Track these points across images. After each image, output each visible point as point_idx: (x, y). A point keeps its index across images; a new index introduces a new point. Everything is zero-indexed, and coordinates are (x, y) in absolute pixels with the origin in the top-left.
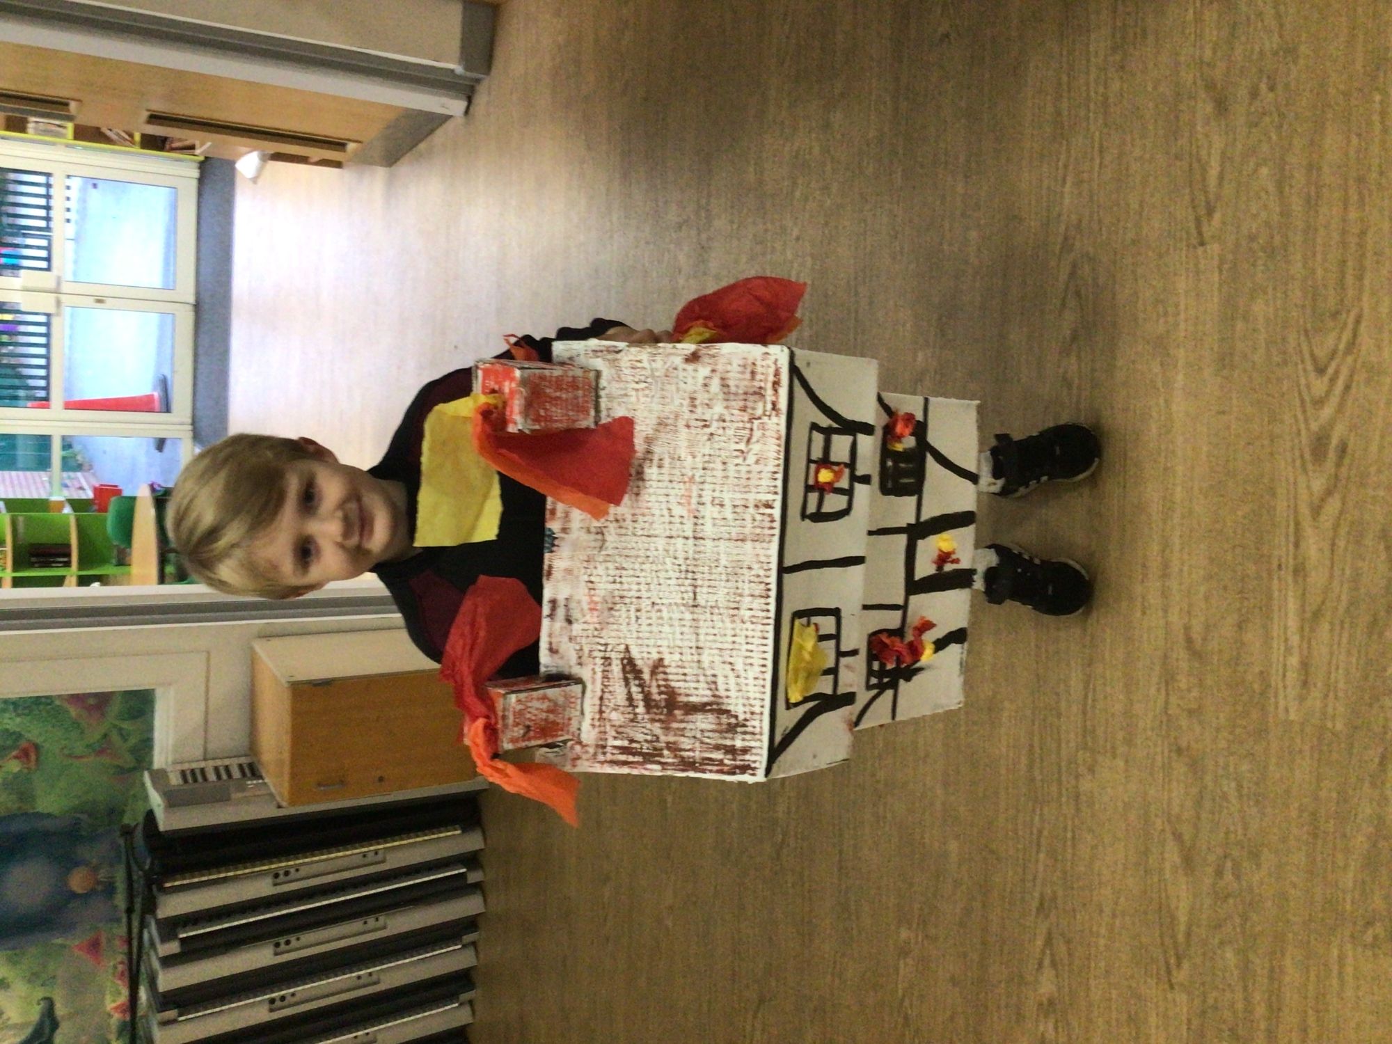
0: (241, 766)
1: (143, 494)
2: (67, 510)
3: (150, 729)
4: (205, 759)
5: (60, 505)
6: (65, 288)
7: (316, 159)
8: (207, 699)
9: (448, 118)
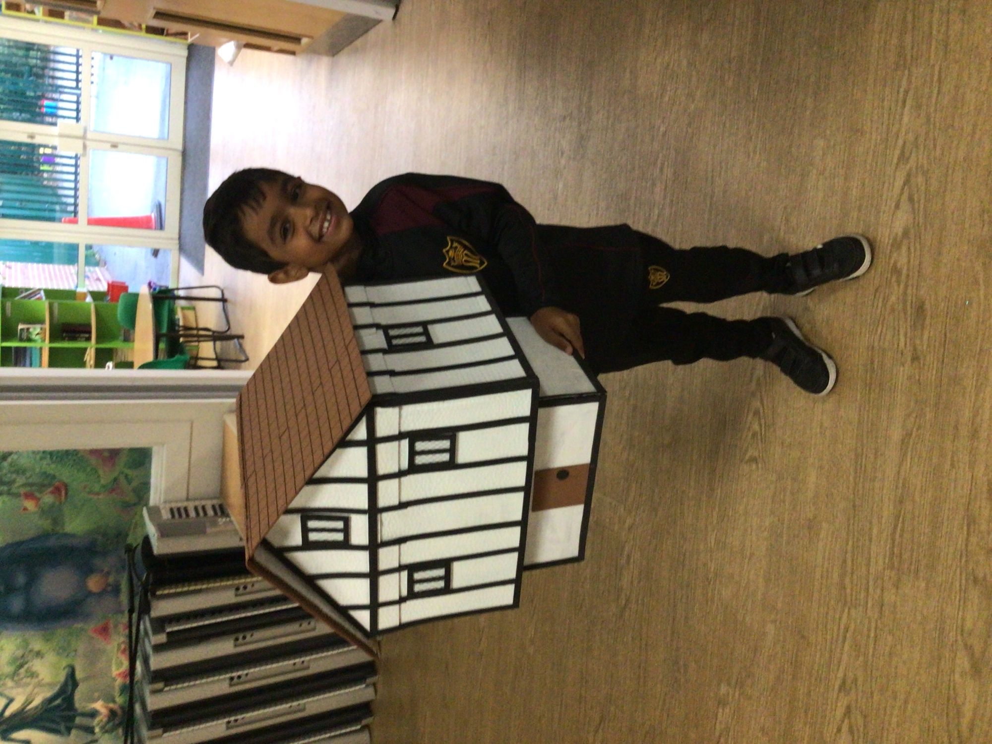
0: (214, 507)
1: (144, 291)
2: (89, 299)
3: (148, 475)
4: (188, 499)
5: (84, 296)
6: (89, 136)
7: (276, 48)
8: (190, 457)
9: (379, 22)
